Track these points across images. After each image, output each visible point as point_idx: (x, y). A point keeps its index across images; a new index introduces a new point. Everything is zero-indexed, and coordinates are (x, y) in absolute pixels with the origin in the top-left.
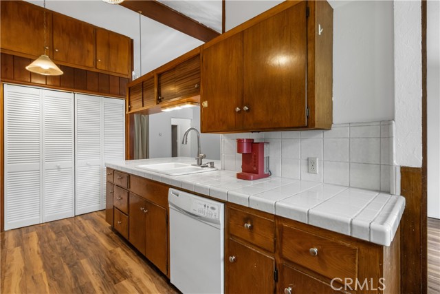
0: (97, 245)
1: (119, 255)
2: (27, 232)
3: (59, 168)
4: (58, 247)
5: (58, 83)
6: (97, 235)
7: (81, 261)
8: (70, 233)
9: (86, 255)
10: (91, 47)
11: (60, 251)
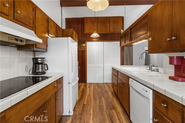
0: (108, 94)
1: (114, 101)
2: (91, 85)
3: (99, 67)
4: (97, 91)
5: (99, 39)
6: (108, 91)
7: (102, 98)
8: (101, 88)
9: (104, 97)
10: (108, 25)
11: (97, 93)
